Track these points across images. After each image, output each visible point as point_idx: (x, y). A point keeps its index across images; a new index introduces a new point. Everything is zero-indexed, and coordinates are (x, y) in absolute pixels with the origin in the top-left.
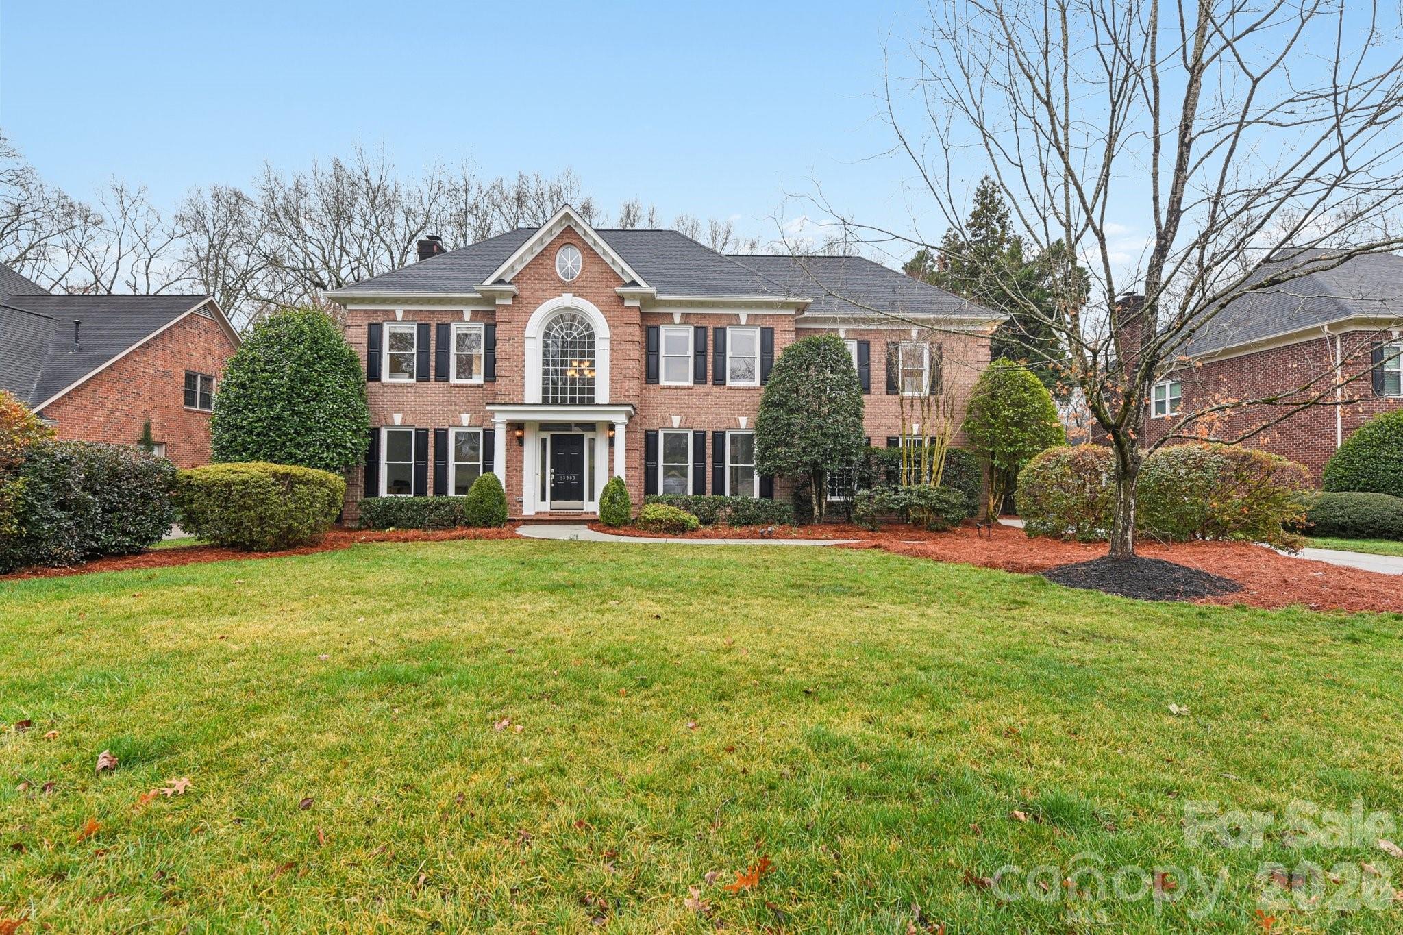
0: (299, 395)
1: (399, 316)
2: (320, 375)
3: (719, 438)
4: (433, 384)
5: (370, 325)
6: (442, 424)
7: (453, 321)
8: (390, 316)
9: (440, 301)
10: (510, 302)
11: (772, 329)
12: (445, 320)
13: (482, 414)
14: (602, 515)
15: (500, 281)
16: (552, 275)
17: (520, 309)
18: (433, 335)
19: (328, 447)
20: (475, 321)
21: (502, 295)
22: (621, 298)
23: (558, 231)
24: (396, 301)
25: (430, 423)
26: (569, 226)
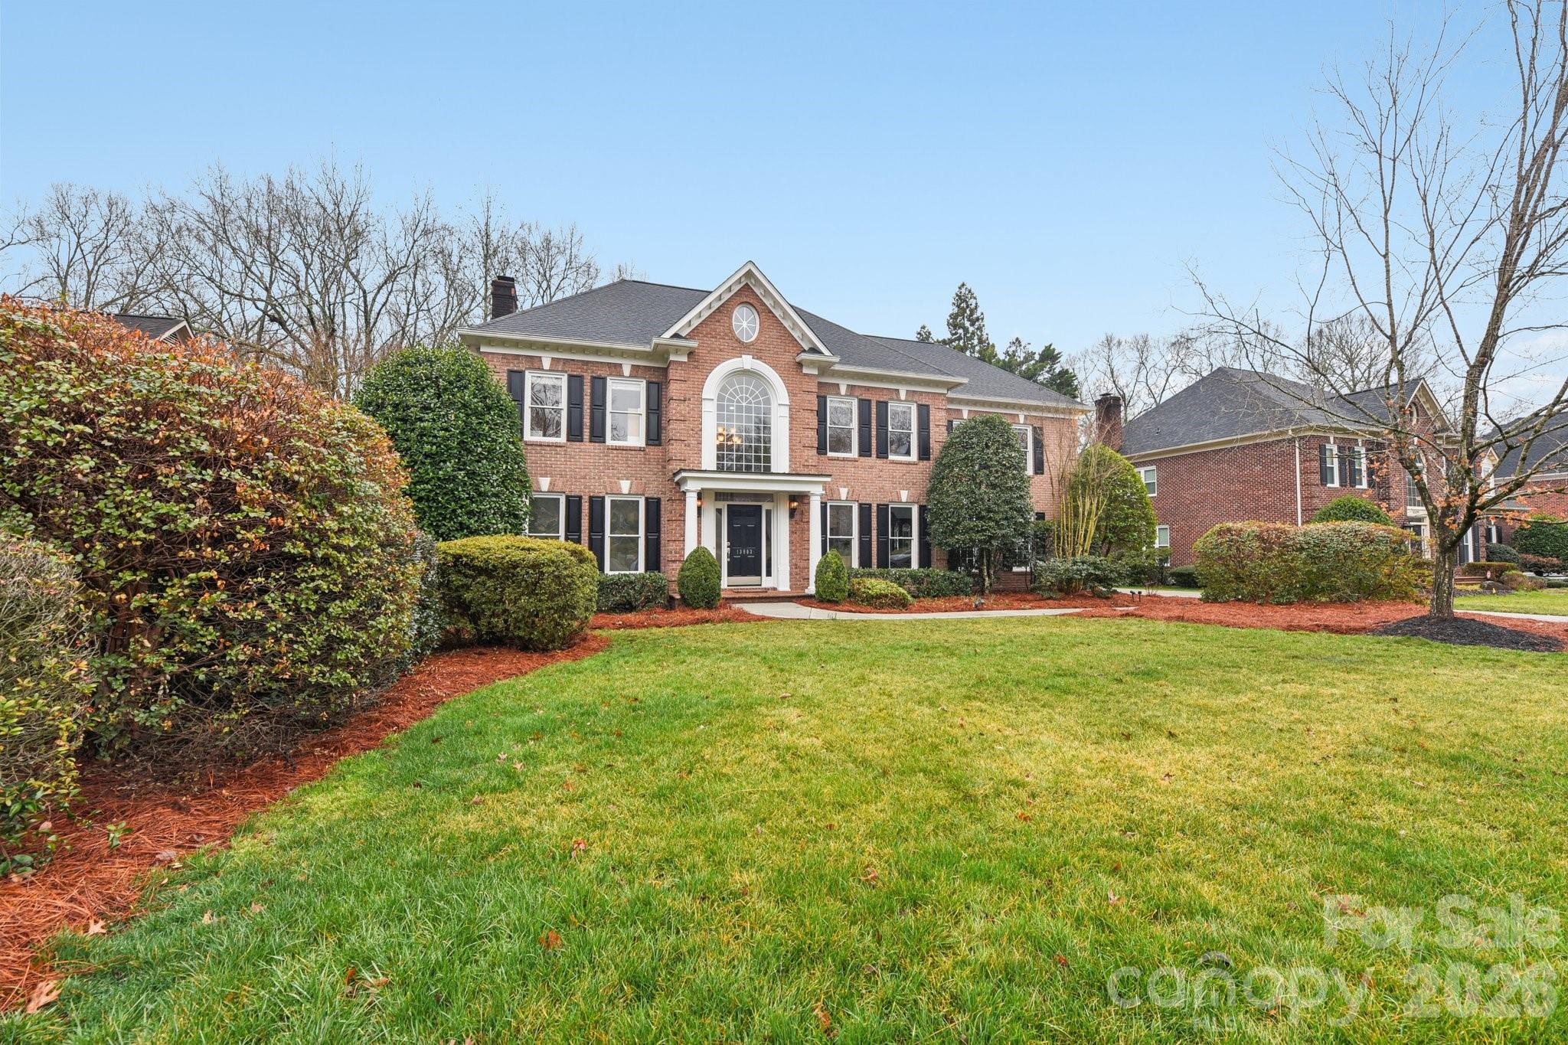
0: (470, 452)
1: (546, 364)
2: (491, 428)
3: (882, 509)
4: (587, 445)
5: (510, 372)
6: (597, 490)
7: (610, 375)
8: (535, 364)
9: (597, 351)
10: (685, 359)
11: (928, 406)
12: (600, 373)
13: (644, 480)
14: (817, 592)
15: (676, 336)
16: (730, 334)
17: (696, 367)
18: (587, 389)
19: (502, 516)
20: (635, 377)
21: (678, 350)
22: (800, 365)
23: (736, 289)
24: (545, 347)
25: (585, 490)
26: (747, 284)
